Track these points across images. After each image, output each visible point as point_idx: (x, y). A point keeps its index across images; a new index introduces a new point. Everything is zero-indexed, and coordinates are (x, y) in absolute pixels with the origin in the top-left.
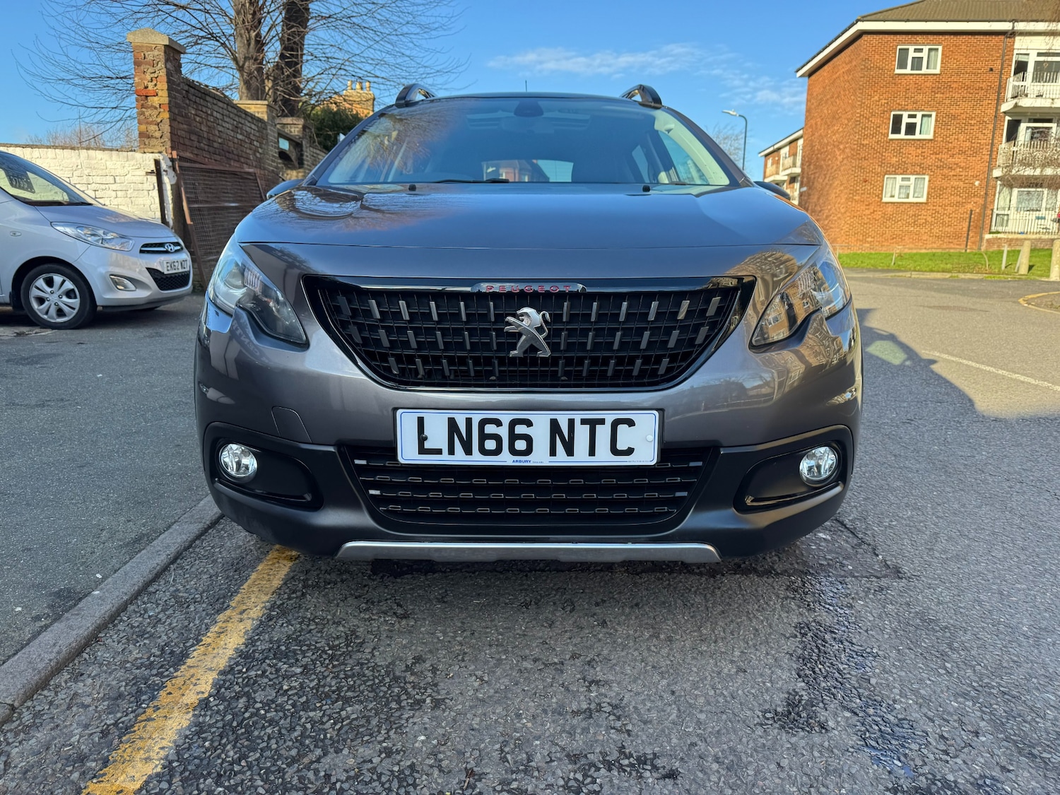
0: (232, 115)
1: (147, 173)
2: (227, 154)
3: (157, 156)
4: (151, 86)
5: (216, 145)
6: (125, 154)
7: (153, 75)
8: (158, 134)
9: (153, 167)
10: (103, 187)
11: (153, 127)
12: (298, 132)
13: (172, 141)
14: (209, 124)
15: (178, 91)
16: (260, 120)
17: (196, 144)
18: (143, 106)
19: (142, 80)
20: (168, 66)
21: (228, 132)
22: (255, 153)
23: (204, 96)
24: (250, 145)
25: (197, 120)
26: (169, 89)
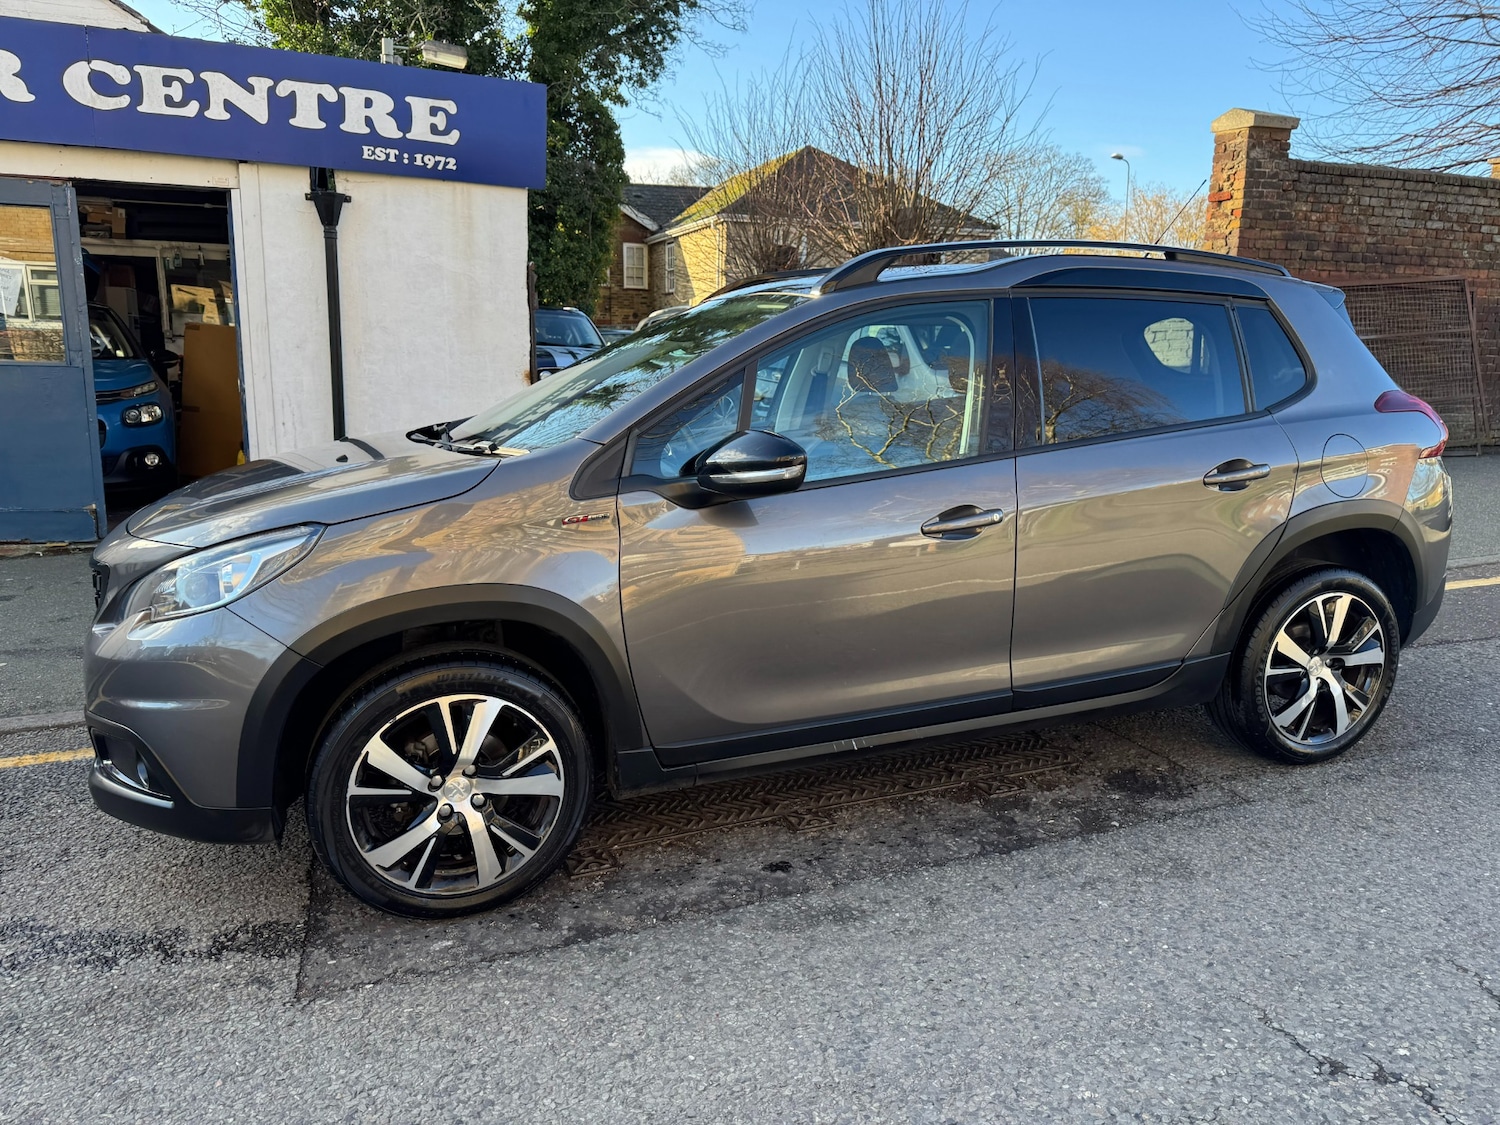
2: (1388, 259)
4: (1227, 186)
5: (1357, 248)
7: (1231, 172)
11: (1221, 242)
15: (1268, 185)
18: (1214, 214)
19: (1217, 180)
20: (1253, 154)
21: (1400, 223)
22: (1479, 245)
23: (1339, 179)
24: (1467, 234)
25: (1314, 218)
26: (1248, 186)
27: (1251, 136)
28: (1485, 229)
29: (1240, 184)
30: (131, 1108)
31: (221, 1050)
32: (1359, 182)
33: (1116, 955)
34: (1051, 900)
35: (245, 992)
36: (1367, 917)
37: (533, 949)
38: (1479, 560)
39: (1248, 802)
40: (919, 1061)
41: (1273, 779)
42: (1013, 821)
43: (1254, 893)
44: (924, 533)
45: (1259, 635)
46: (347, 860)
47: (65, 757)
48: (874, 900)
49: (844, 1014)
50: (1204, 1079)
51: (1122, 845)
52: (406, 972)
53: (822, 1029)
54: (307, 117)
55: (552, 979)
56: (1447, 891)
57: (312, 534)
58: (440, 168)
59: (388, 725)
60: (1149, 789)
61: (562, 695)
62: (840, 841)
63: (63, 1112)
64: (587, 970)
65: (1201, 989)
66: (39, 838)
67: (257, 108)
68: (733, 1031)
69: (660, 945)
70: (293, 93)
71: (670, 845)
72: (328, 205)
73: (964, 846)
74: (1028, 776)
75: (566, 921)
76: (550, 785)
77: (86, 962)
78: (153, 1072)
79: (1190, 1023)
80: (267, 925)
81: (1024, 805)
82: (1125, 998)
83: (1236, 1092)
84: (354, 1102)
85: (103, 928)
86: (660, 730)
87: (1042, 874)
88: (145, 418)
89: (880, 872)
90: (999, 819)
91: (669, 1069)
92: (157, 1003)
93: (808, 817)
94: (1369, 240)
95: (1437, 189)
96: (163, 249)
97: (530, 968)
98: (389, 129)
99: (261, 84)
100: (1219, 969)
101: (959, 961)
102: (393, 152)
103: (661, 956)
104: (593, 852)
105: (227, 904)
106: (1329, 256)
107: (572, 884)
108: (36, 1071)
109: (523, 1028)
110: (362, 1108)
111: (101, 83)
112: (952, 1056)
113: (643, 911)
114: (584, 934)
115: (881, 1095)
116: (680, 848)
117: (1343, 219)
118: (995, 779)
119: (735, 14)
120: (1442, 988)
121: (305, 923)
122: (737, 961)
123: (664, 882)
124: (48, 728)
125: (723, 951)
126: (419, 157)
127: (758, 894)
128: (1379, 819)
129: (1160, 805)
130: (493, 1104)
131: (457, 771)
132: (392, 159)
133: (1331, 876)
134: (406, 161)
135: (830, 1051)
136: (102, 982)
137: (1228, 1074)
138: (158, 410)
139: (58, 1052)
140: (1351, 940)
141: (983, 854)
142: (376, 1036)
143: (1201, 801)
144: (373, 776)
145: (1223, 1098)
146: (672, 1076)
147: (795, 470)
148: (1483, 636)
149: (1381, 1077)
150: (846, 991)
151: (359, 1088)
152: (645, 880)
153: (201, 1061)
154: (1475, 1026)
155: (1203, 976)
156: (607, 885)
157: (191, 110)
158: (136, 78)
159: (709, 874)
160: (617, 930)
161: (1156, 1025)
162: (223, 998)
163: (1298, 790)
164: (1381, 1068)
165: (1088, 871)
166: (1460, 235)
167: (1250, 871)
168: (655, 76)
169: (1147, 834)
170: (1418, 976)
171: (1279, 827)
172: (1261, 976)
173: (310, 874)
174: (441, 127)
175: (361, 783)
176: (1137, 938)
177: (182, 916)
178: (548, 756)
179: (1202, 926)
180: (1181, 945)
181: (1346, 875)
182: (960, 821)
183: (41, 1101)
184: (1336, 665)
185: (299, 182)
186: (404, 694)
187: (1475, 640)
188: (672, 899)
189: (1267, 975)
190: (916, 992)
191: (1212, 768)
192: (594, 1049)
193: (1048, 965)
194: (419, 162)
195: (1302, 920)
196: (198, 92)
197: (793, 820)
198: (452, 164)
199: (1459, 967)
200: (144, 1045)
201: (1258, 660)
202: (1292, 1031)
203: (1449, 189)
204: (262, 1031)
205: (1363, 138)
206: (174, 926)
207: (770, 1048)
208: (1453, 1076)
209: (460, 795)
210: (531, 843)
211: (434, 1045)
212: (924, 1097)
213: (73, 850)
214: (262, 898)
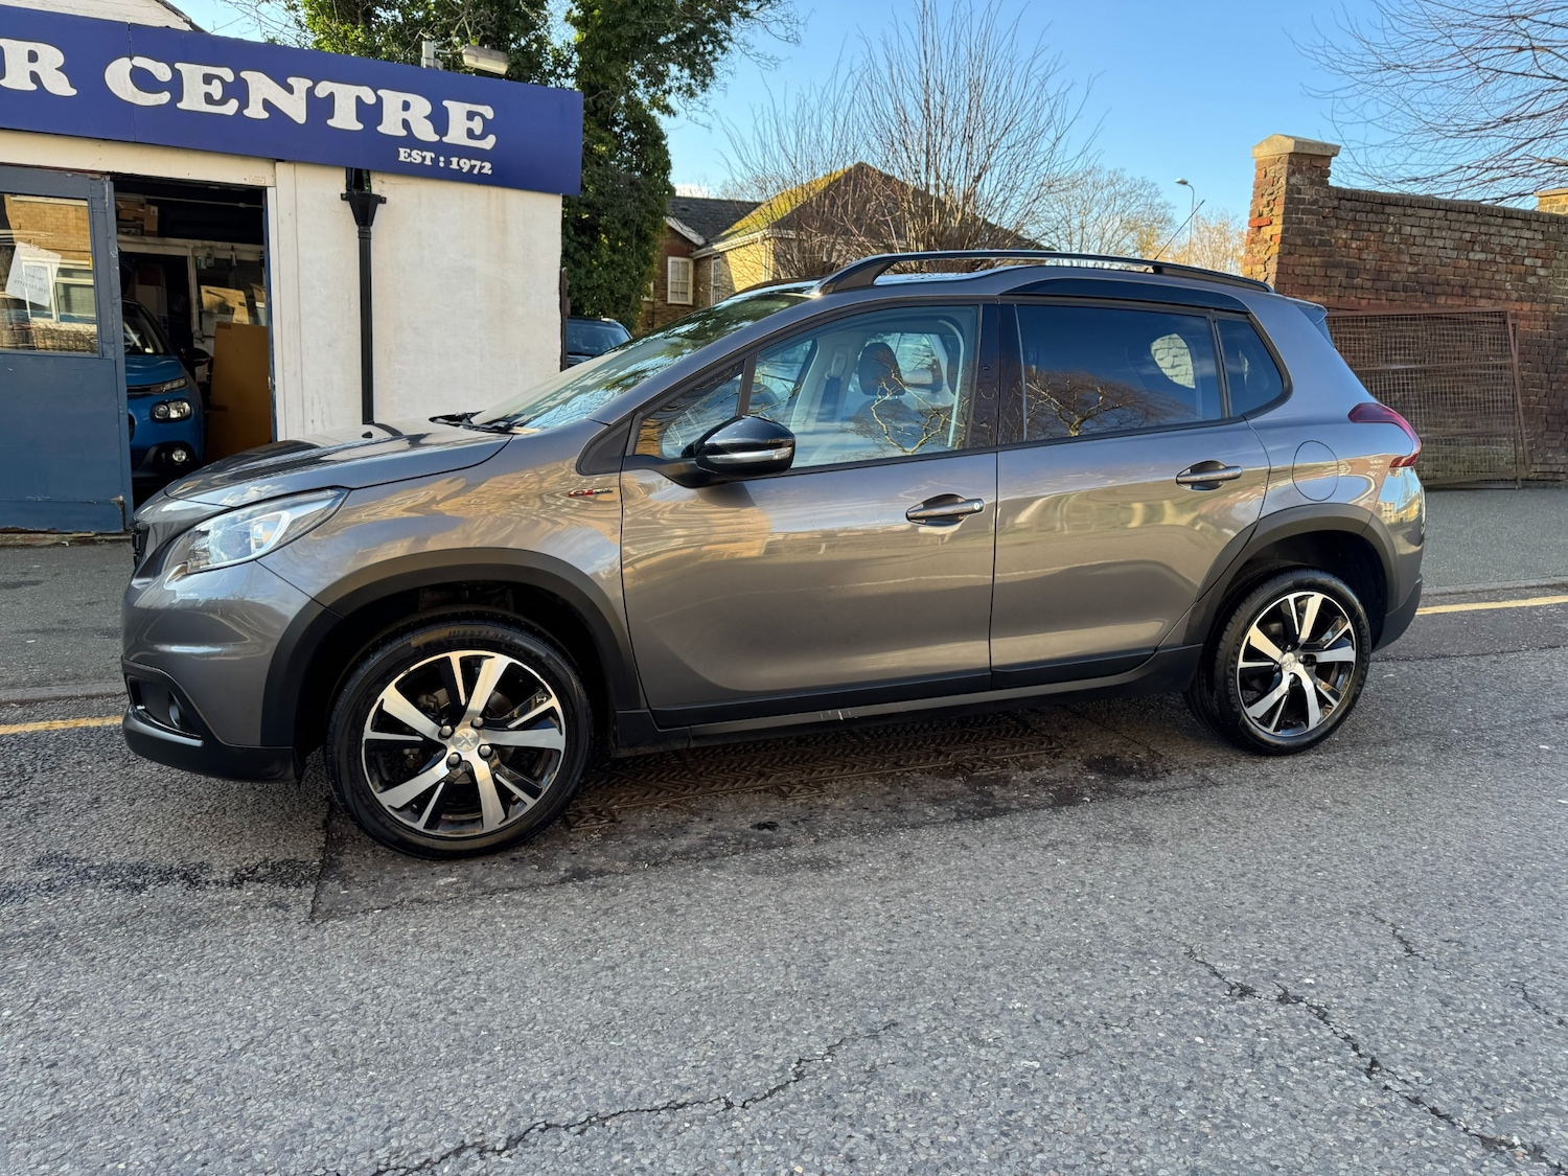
0: (1456, 225)
2: (1430, 288)
4: (1266, 211)
5: (1397, 277)
7: (1270, 197)
8: (1262, 277)
15: (1307, 212)
19: (1257, 206)
20: (1293, 180)
21: (1441, 253)
22: (1522, 278)
23: (1380, 208)
24: (1510, 266)
25: (1354, 246)
26: (1287, 212)
27: (1290, 162)
28: (1528, 261)
29: (1279, 210)
30: (159, 996)
31: (241, 957)
32: (1400, 210)
33: (1066, 902)
34: (1013, 857)
35: (264, 913)
36: (1304, 879)
37: (531, 886)
38: (1495, 585)
39: (1217, 785)
40: (871, 976)
41: (1246, 767)
42: (991, 795)
43: (1204, 858)
44: (909, 519)
45: (1232, 629)
46: (361, 800)
47: (94, 723)
48: (851, 853)
49: (809, 939)
50: (1125, 996)
51: (1089, 816)
52: (412, 902)
53: (788, 950)
54: (345, 118)
55: (547, 908)
56: (1383, 860)
57: (337, 497)
58: (476, 171)
59: (402, 675)
60: (1127, 772)
61: (565, 656)
62: (826, 807)
63: (98, 998)
64: (580, 902)
65: (1138, 929)
66: (71, 788)
67: (296, 108)
68: (708, 951)
69: (649, 884)
70: (332, 95)
71: (667, 806)
72: (363, 206)
73: (942, 814)
74: (1012, 759)
75: (563, 866)
76: (552, 739)
77: (117, 887)
78: (179, 970)
79: (1121, 955)
80: (286, 862)
81: (1004, 782)
82: (1067, 934)
83: (1151, 1007)
84: (361, 997)
85: (131, 860)
86: (656, 692)
87: (1010, 836)
88: (174, 414)
89: (859, 831)
90: (978, 792)
91: (646, 978)
92: (183, 920)
93: (799, 787)
94: (1410, 269)
95: (1479, 220)
96: (195, 249)
97: (527, 900)
98: (425, 132)
99: (301, 84)
100: (1157, 914)
101: (921, 902)
102: (429, 155)
103: (649, 893)
104: (593, 810)
105: (248, 845)
106: (1369, 284)
107: (571, 835)
108: (73, 968)
109: (516, 945)
110: (367, 1001)
111: (142, 79)
112: (901, 974)
113: (636, 858)
114: (579, 874)
115: (833, 1001)
116: (676, 809)
117: (1384, 247)
118: (980, 760)
119: (788, 26)
120: (1358, 934)
121: (321, 861)
122: (717, 897)
123: (659, 835)
124: (77, 698)
125: (706, 890)
126: (454, 160)
127: (743, 845)
128: (1336, 801)
129: (1133, 785)
130: (485, 1001)
131: (465, 722)
132: (428, 162)
133: (1279, 846)
134: (442, 164)
135: (793, 967)
136: (132, 903)
137: (1147, 994)
138: (187, 407)
139: (93, 954)
140: (1284, 896)
141: (959, 819)
142: (383, 949)
143: (1173, 783)
144: (386, 722)
145: (1138, 1011)
146: (648, 983)
147: (784, 452)
148: (1480, 652)
149: (1283, 999)
150: (814, 922)
151: (365, 986)
152: (640, 834)
153: (224, 963)
154: (1379, 963)
155: (1141, 920)
156: (605, 837)
157: (231, 107)
158: (177, 76)
159: (701, 830)
160: (610, 872)
161: (1091, 955)
162: (244, 917)
163: (1266, 776)
164: (1286, 992)
165: (1053, 836)
166: (1503, 267)
167: (1205, 840)
168: (704, 86)
169: (1115, 809)
170: (1337, 924)
171: (1241, 806)
172: (1195, 922)
173: (326, 824)
174: (478, 131)
175: (375, 728)
176: (1087, 889)
177: (205, 853)
178: (552, 711)
179: (1150, 882)
180: (1126, 895)
181: (1294, 846)
182: (941, 793)
183: (78, 989)
184: (1308, 661)
185: (335, 182)
186: (418, 647)
187: (1471, 655)
188: (664, 850)
189: (1200, 921)
190: (877, 924)
191: (1188, 757)
192: (580, 962)
193: (1002, 907)
194: (454, 166)
195: (1244, 879)
196: (238, 90)
197: (785, 789)
198: (487, 168)
199: (1377, 919)
200: (171, 951)
201: (1231, 653)
202: (1212, 963)
203: (1492, 220)
204: (279, 943)
205: (1416, 169)
206: (199, 861)
207: (739, 964)
208: (1349, 1000)
209: (468, 746)
210: (534, 793)
211: (435, 956)
212: (872, 1004)
213: (103, 799)
214: (281, 841)
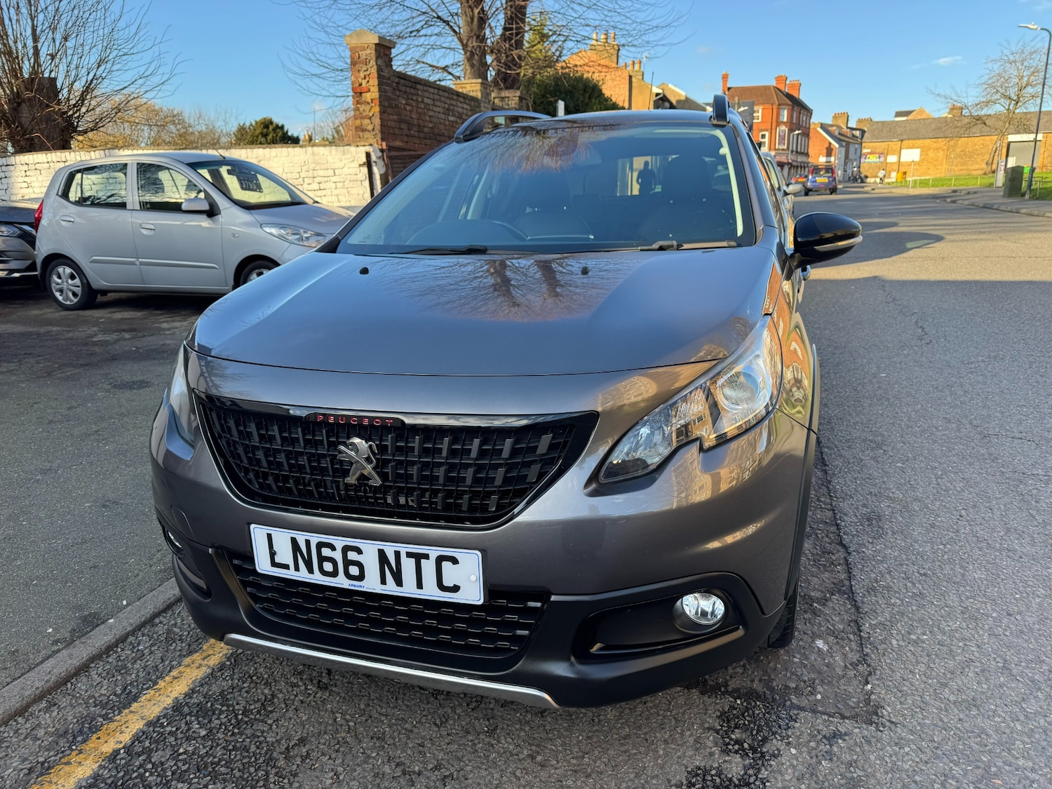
0: (442, 99)
1: (360, 165)
3: (369, 149)
4: (364, 83)
5: (426, 130)
6: (342, 148)
7: (366, 73)
8: (370, 127)
9: (364, 160)
10: (325, 179)
11: (367, 121)
12: (515, 104)
13: (382, 132)
14: (419, 110)
15: (387, 85)
16: (473, 99)
17: (406, 131)
18: (358, 103)
19: (357, 78)
20: (379, 62)
21: (439, 115)
23: (414, 85)
25: (408, 109)
26: (380, 84)
27: (376, 50)
29: (374, 82)
32: (421, 88)
94: (430, 125)
106: (417, 134)
